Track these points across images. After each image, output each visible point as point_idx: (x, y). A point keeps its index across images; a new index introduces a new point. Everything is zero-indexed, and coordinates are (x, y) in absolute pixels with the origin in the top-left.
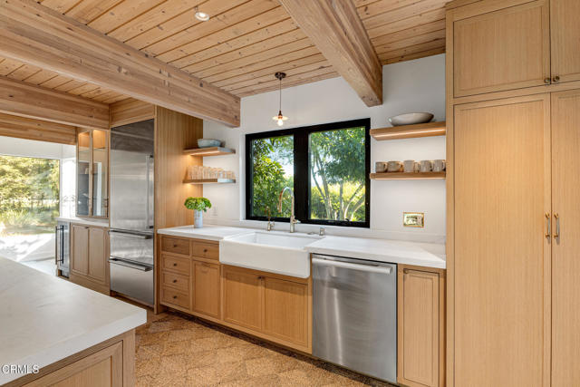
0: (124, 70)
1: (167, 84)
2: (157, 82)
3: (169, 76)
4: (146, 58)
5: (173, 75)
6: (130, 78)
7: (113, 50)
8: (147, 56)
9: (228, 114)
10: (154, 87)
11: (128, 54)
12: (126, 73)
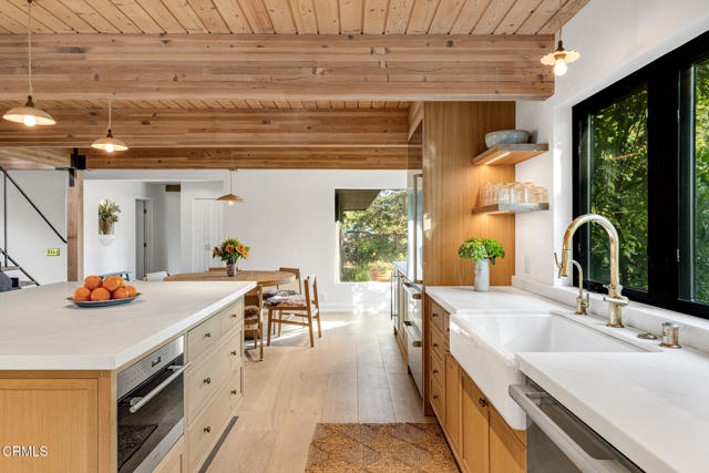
0: (319, 70)
1: (383, 66)
2: (368, 69)
3: (387, 52)
4: (350, 41)
5: (391, 49)
6: (328, 76)
7: (304, 50)
8: (350, 37)
9: (518, 76)
10: (362, 77)
11: (324, 47)
12: (322, 73)
